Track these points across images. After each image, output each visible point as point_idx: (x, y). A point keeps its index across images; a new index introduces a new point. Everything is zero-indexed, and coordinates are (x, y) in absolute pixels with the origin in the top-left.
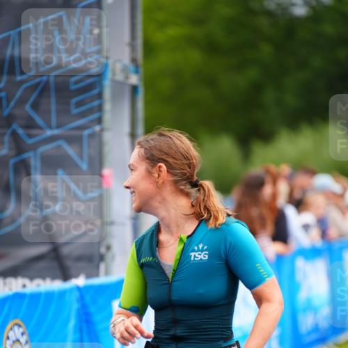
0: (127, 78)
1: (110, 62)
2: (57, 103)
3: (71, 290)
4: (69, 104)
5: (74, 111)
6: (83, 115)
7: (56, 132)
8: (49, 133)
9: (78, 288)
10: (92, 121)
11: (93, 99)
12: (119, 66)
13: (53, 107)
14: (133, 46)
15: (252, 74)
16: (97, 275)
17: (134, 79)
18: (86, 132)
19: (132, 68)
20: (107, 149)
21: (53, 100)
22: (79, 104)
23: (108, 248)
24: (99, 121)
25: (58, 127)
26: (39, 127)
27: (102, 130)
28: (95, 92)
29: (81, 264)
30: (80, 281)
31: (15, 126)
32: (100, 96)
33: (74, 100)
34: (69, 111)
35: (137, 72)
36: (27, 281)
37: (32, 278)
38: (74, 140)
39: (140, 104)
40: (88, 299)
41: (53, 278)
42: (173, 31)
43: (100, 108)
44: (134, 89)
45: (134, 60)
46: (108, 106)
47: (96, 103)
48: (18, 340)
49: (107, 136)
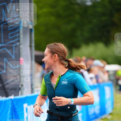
0: (28, 26)
2: (4, 35)
3: (9, 100)
4: (8, 35)
5: (10, 38)
6: (13, 39)
7: (3, 45)
8: (1, 45)
9: (11, 99)
10: (16, 41)
11: (16, 33)
13: (2, 36)
15: (72, 25)
16: (18, 95)
17: (31, 27)
18: (14, 45)
20: (21, 51)
21: (2, 34)
22: (11, 35)
23: (22, 86)
24: (19, 41)
25: (4, 43)
27: (20, 44)
28: (17, 31)
29: (12, 91)
30: (12, 97)
32: (19, 32)
33: (10, 34)
34: (8, 38)
38: (10, 48)
39: (33, 35)
40: (15, 103)
42: (45, 10)
43: (19, 37)
44: (31, 30)
46: (21, 36)
47: (17, 35)
49: (21, 46)
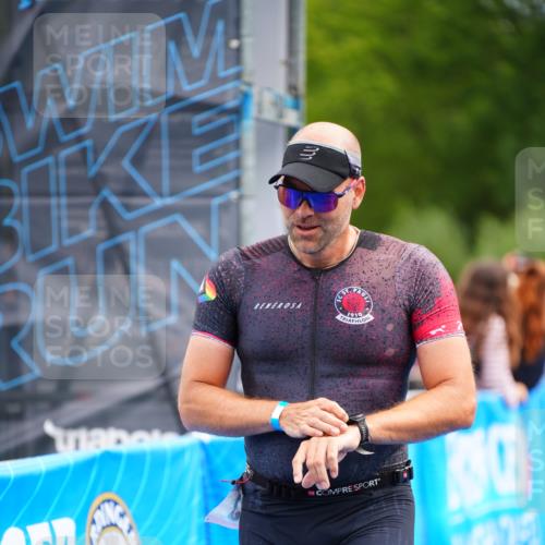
0: (281, 116)
1: (254, 91)
2: (172, 156)
3: (192, 447)
4: (189, 157)
5: (198, 168)
6: (211, 174)
7: (169, 201)
8: (158, 203)
9: (203, 445)
10: (226, 184)
11: (226, 149)
12: (268, 97)
13: (166, 162)
14: (291, 66)
17: (292, 118)
18: (216, 202)
19: (289, 100)
20: (247, 228)
21: (165, 152)
22: (206, 158)
24: (237, 183)
25: (172, 194)
26: (143, 194)
27: (241, 198)
28: (231, 138)
31: (106, 193)
32: (237, 144)
33: (198, 152)
34: (189, 169)
35: (296, 107)
36: (122, 434)
37: (130, 430)
38: (198, 214)
41: (164, 430)
42: (355, 45)
43: (238, 164)
45: (292, 88)
46: (249, 161)
47: (231, 156)
49: (248, 207)
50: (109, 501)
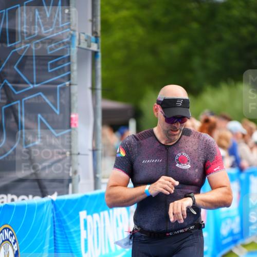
4: (47, 65)
5: (50, 71)
6: (56, 73)
7: (36, 86)
8: (31, 86)
9: (52, 201)
10: (63, 78)
11: (64, 61)
12: (83, 37)
17: (94, 47)
18: (59, 86)
19: (93, 38)
20: (74, 99)
23: (75, 172)
24: (69, 78)
26: (25, 83)
27: (70, 85)
31: (6, 81)
32: (69, 59)
33: (50, 63)
34: (47, 70)
38: (50, 92)
40: (61, 210)
43: (69, 69)
44: (95, 54)
46: (74, 67)
47: (66, 64)
48: (8, 240)
49: (74, 89)
50: (6, 228)
